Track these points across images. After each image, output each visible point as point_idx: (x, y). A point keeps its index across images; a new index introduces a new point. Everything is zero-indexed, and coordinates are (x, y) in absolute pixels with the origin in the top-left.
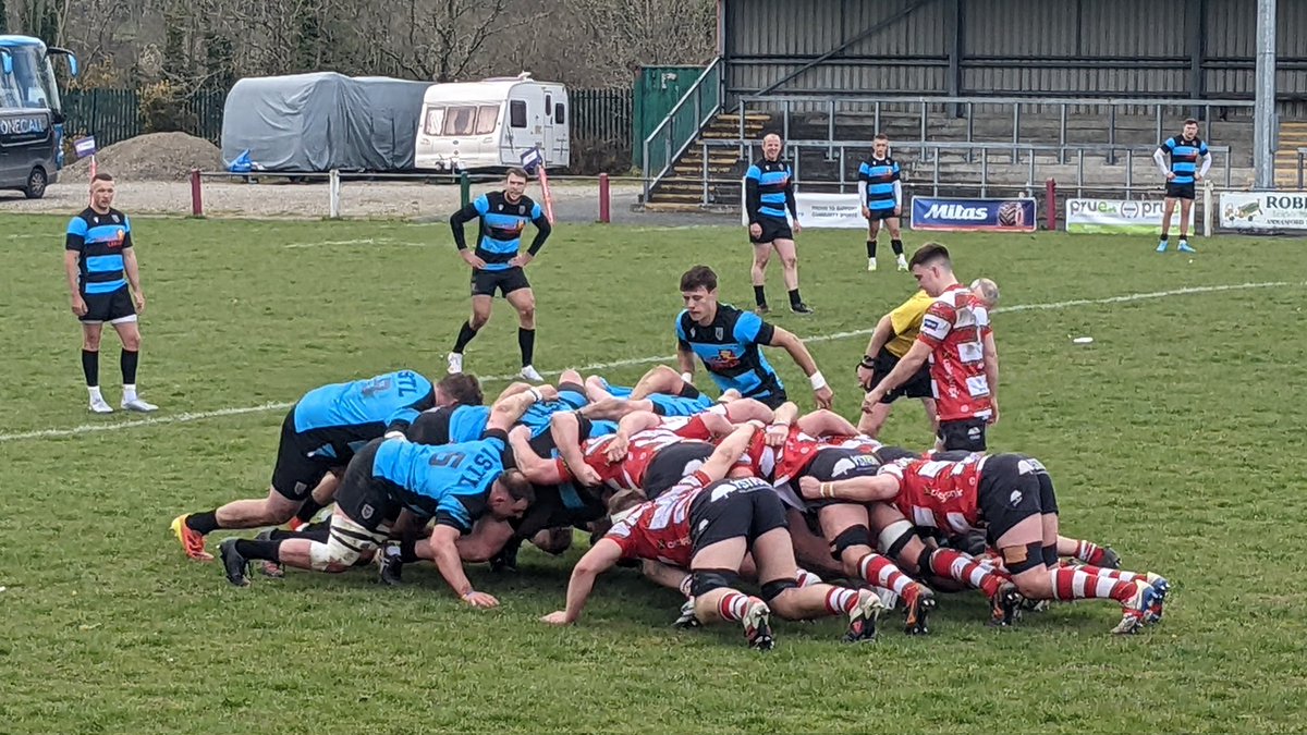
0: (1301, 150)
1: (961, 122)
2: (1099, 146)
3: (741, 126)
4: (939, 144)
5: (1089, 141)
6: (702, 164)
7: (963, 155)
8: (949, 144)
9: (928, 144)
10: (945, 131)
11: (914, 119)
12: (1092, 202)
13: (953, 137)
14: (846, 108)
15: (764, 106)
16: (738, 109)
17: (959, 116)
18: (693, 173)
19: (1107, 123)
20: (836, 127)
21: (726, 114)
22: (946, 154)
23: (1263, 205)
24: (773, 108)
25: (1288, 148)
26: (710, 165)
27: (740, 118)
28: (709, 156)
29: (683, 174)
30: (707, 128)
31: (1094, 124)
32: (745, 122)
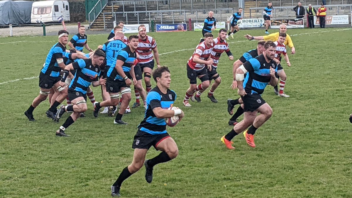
0: (250, 8)
1: (167, 5)
2: (201, 10)
3: (112, 9)
4: (162, 11)
5: (199, 8)
6: (103, 19)
7: (167, 13)
8: (164, 11)
9: (159, 11)
10: (163, 8)
11: (155, 5)
12: (200, 23)
13: (165, 9)
14: (138, 3)
15: (118, 4)
16: (111, 4)
17: (166, 4)
18: (101, 21)
19: (203, 4)
20: (136, 8)
21: (109, 6)
22: (164, 13)
23: (242, 22)
24: (120, 3)
25: (247, 8)
26: (105, 19)
27: (112, 7)
28: (105, 17)
29: (98, 21)
30: (104, 9)
31: (200, 4)
32: (114, 8)
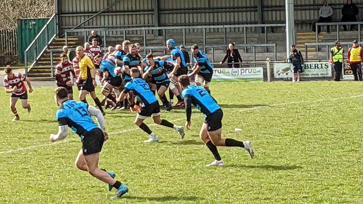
0: (306, 44)
1: (160, 37)
2: (220, 46)
3: (66, 43)
4: (152, 48)
5: (216, 44)
6: (50, 60)
7: (162, 52)
8: (156, 47)
9: (147, 47)
10: (154, 42)
11: (140, 37)
12: (219, 69)
13: (157, 44)
14: (111, 33)
15: (76, 34)
16: (64, 36)
17: (160, 35)
18: (46, 64)
19: (224, 36)
20: (107, 42)
21: (59, 38)
22: (155, 51)
24: (79, 34)
25: (300, 43)
26: (53, 60)
27: (66, 39)
28: (53, 56)
29: (43, 64)
30: (51, 44)
31: (217, 36)
32: (68, 41)
